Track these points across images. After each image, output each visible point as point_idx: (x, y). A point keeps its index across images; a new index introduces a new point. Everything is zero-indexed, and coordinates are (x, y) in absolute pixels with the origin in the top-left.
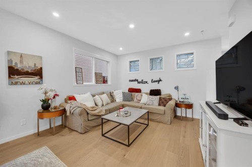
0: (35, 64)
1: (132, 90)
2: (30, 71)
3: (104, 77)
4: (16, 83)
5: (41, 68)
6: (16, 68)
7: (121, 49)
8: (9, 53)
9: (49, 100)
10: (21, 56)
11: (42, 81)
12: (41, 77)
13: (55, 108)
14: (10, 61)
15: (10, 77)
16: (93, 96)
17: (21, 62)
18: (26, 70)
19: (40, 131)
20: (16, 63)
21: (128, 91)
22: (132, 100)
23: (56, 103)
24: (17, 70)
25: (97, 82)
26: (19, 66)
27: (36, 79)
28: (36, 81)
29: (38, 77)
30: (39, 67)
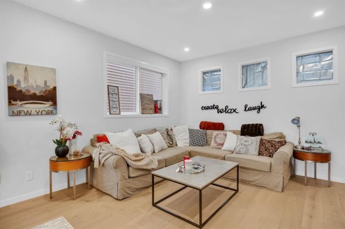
0: (46, 82)
1: (206, 126)
2: (38, 93)
3: (156, 102)
4: (19, 114)
5: (55, 88)
6: (18, 89)
7: (187, 50)
8: (9, 65)
9: (66, 141)
10: (26, 70)
11: (56, 109)
12: (55, 104)
13: (76, 154)
14: (10, 78)
15: (10, 103)
16: (138, 135)
17: (26, 79)
18: (32, 91)
19: (53, 191)
20: (19, 81)
21: (198, 128)
22: (207, 143)
23: (77, 146)
24: (21, 91)
25: (144, 111)
26: (23, 86)
27: (47, 106)
28: (46, 109)
29: (50, 103)
30: (52, 87)
